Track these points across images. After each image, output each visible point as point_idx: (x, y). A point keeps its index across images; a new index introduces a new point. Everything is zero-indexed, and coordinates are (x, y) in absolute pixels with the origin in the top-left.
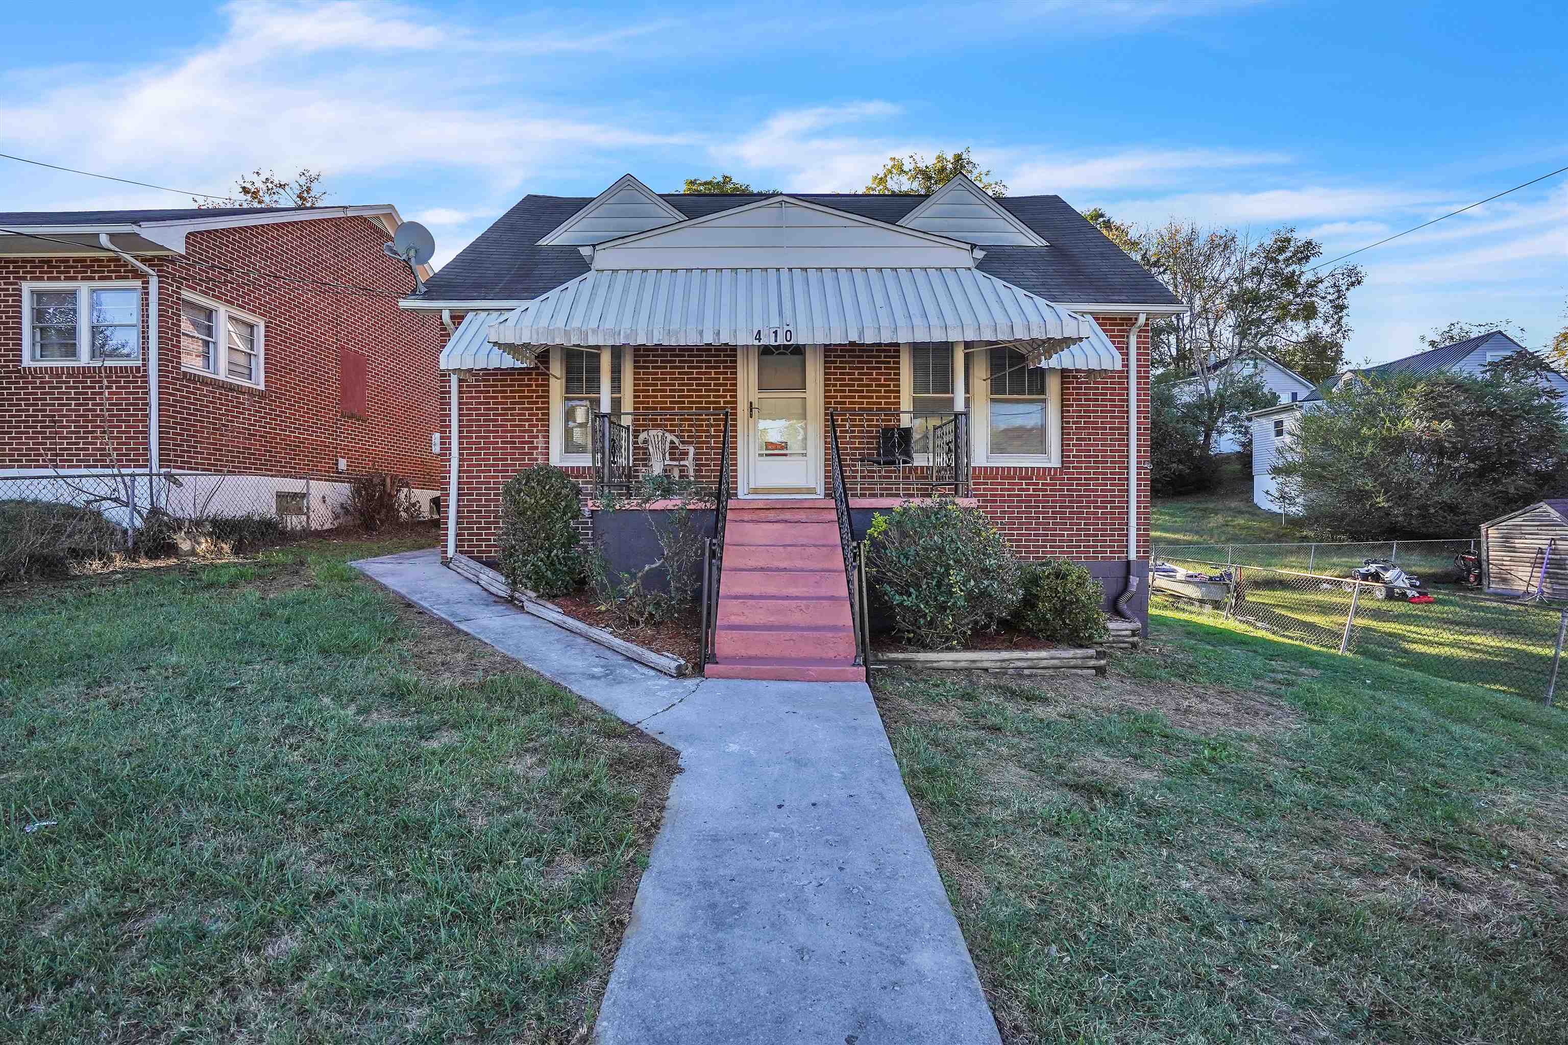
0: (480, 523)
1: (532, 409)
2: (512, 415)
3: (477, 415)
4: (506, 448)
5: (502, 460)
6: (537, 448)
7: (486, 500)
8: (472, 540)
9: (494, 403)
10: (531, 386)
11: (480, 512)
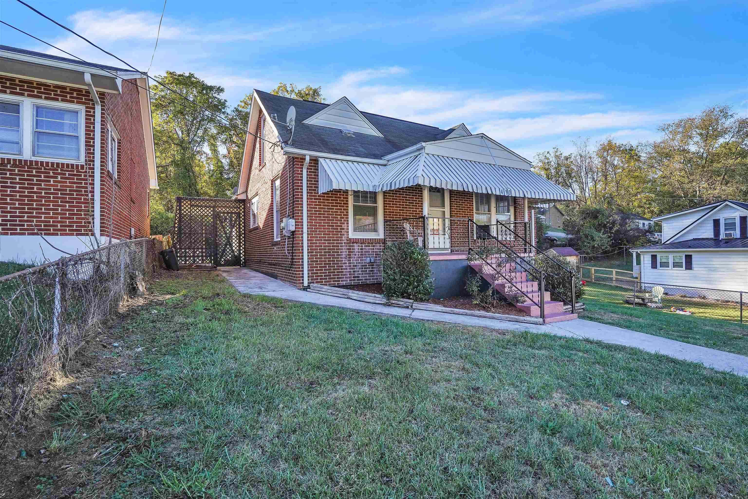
0: (317, 267)
1: (341, 209)
2: (332, 212)
3: (315, 211)
4: (329, 229)
5: (328, 234)
6: (344, 229)
7: (320, 255)
8: (313, 277)
9: (323, 205)
10: (341, 198)
11: (317, 261)
